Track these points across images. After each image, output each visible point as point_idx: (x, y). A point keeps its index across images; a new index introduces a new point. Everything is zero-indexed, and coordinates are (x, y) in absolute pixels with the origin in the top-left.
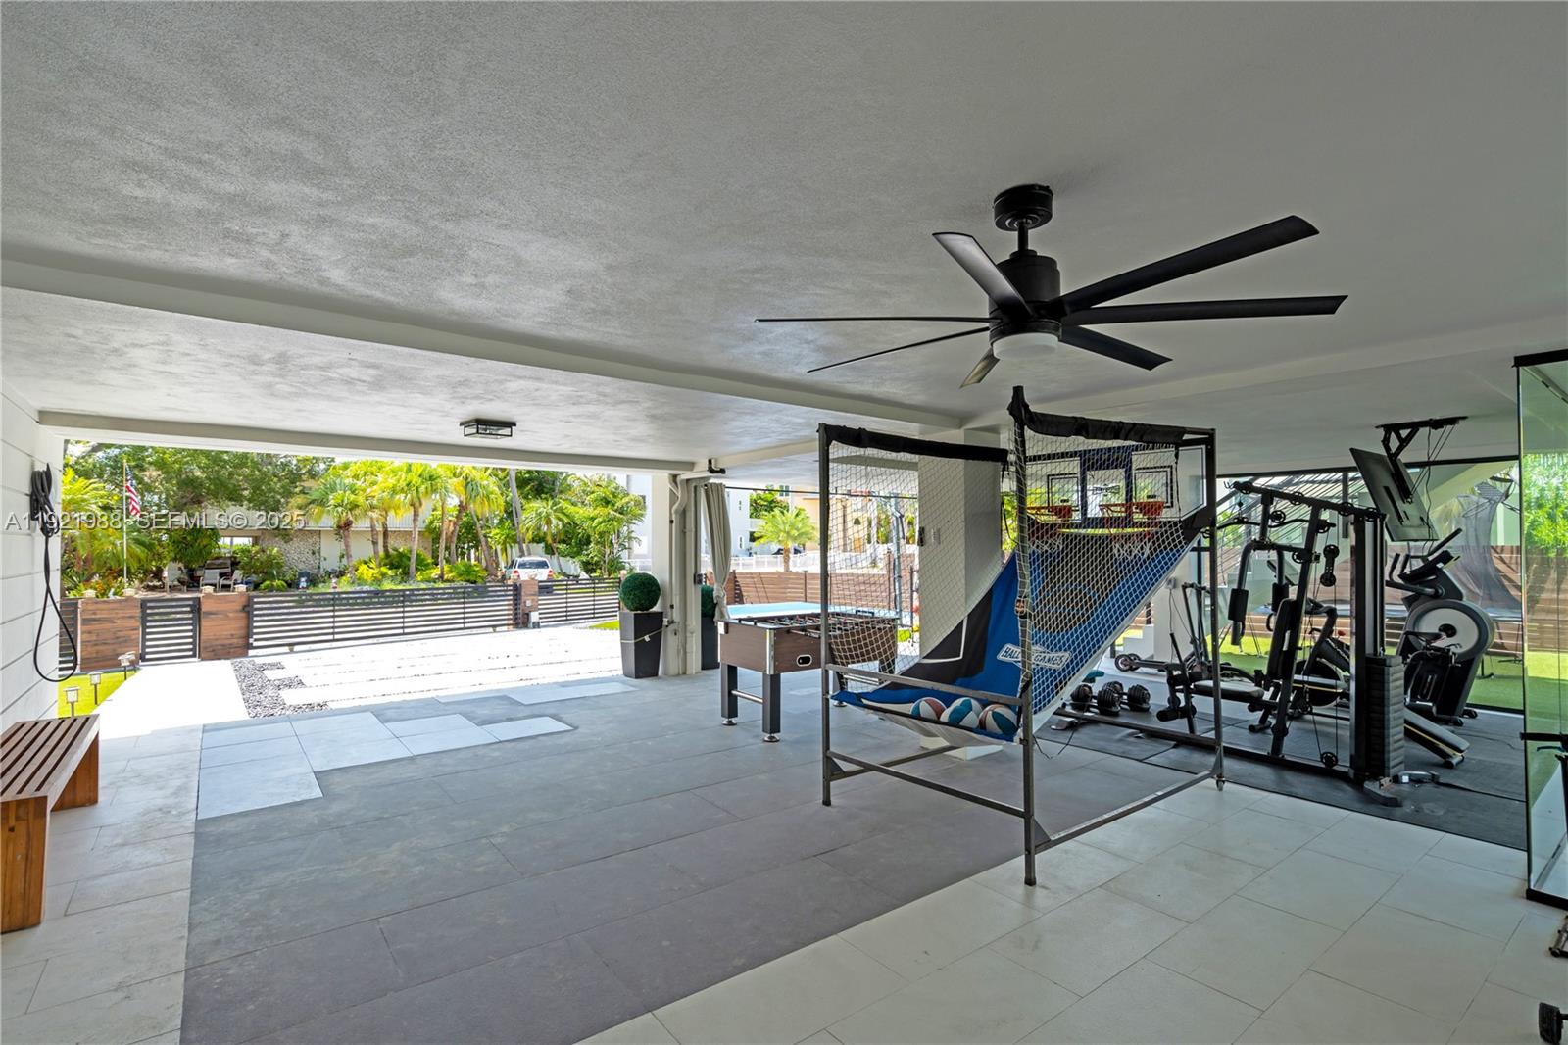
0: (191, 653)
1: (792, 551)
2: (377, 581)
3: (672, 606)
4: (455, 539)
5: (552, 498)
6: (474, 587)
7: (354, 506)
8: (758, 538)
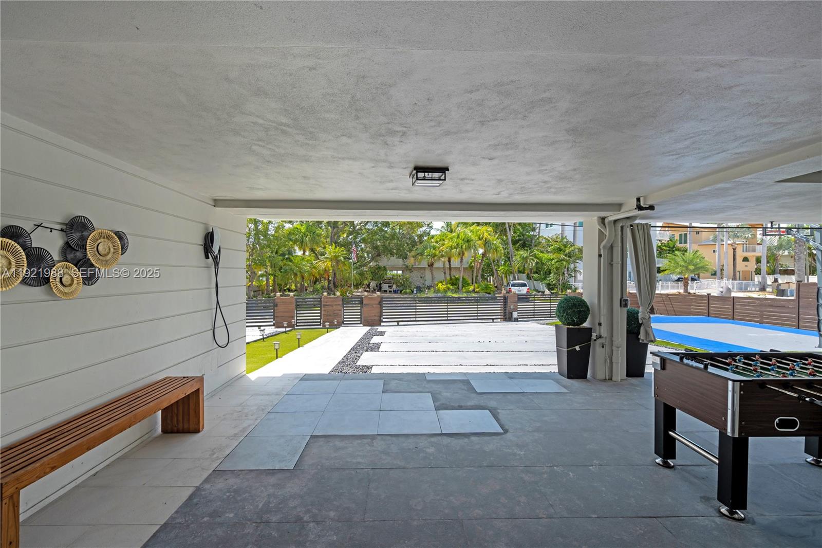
0: (359, 322)
1: (690, 279)
2: (445, 291)
3: (600, 324)
4: (480, 271)
5: (530, 249)
6: (488, 296)
7: (434, 256)
8: (664, 271)
